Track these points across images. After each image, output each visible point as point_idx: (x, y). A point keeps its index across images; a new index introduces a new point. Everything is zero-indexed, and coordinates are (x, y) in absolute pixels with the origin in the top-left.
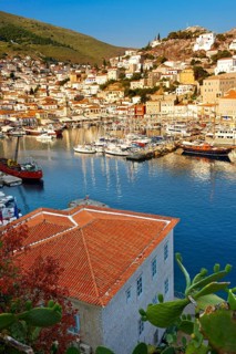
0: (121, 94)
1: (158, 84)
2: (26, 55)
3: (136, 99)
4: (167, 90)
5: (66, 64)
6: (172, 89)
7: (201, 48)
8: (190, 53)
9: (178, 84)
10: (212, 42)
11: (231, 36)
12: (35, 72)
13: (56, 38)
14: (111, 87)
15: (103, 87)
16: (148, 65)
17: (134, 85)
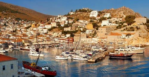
0: (60, 33)
1: (77, 29)
2: (9, 17)
3: (68, 35)
4: (82, 32)
5: (25, 21)
6: (84, 31)
7: (93, 16)
8: (88, 17)
9: (86, 29)
10: (97, 14)
11: (104, 12)
12: (14, 23)
13: (19, 11)
14: (54, 30)
15: (50, 30)
16: (71, 21)
17: (66, 29)
